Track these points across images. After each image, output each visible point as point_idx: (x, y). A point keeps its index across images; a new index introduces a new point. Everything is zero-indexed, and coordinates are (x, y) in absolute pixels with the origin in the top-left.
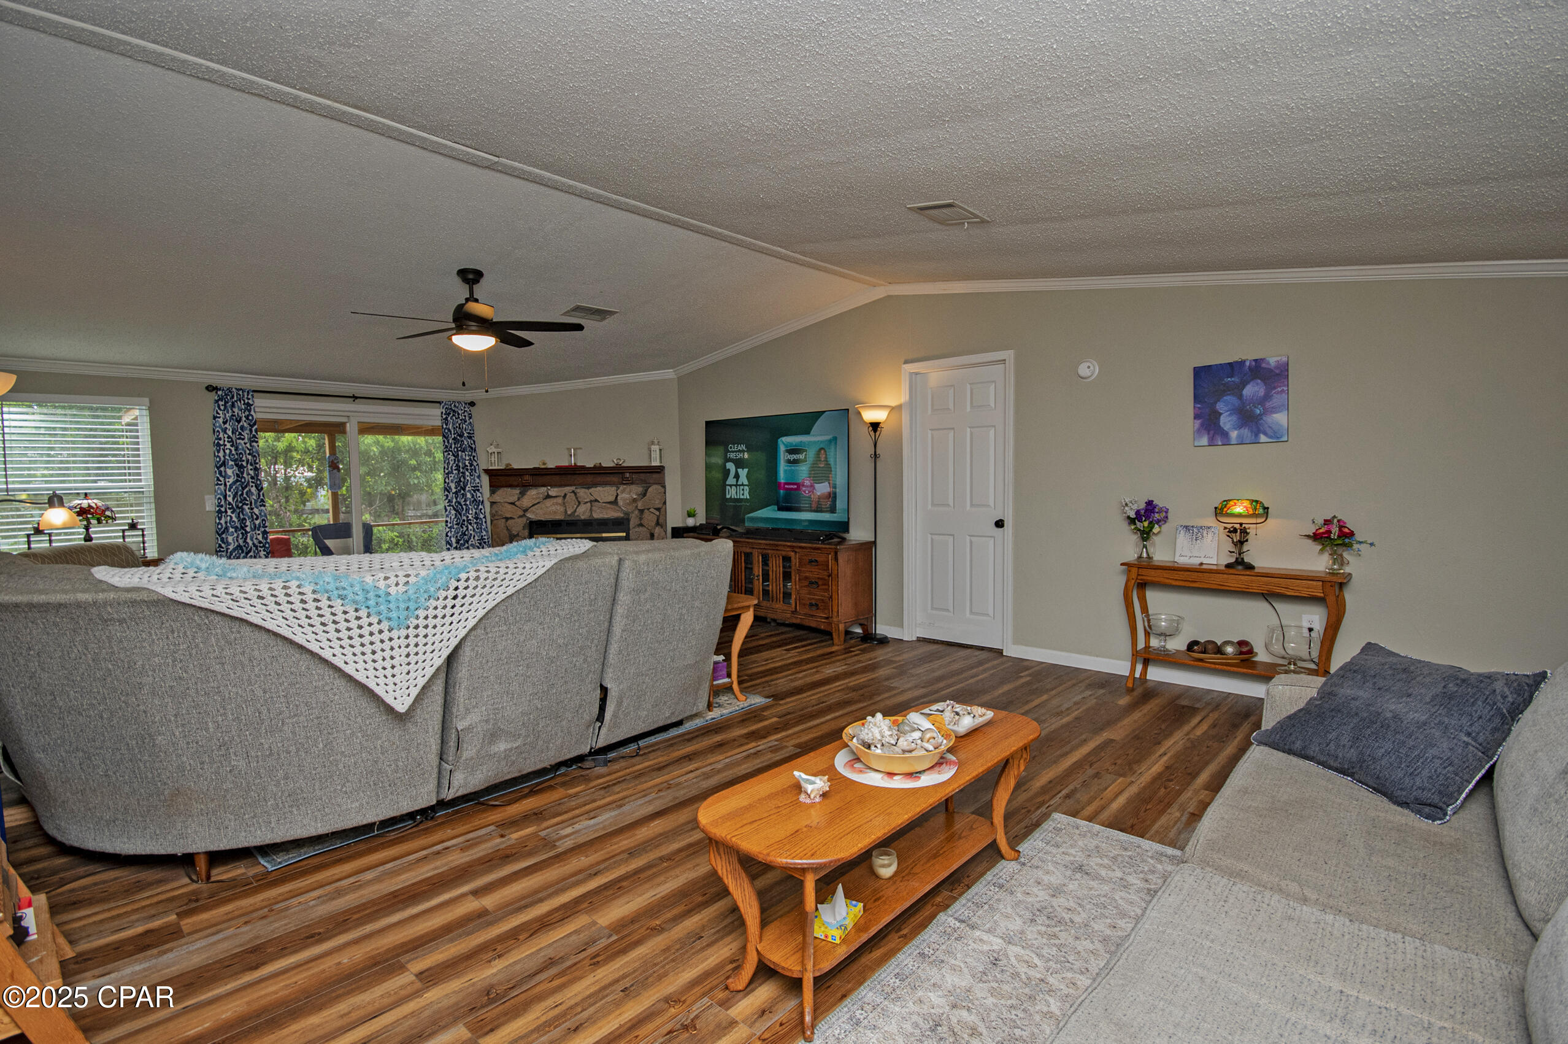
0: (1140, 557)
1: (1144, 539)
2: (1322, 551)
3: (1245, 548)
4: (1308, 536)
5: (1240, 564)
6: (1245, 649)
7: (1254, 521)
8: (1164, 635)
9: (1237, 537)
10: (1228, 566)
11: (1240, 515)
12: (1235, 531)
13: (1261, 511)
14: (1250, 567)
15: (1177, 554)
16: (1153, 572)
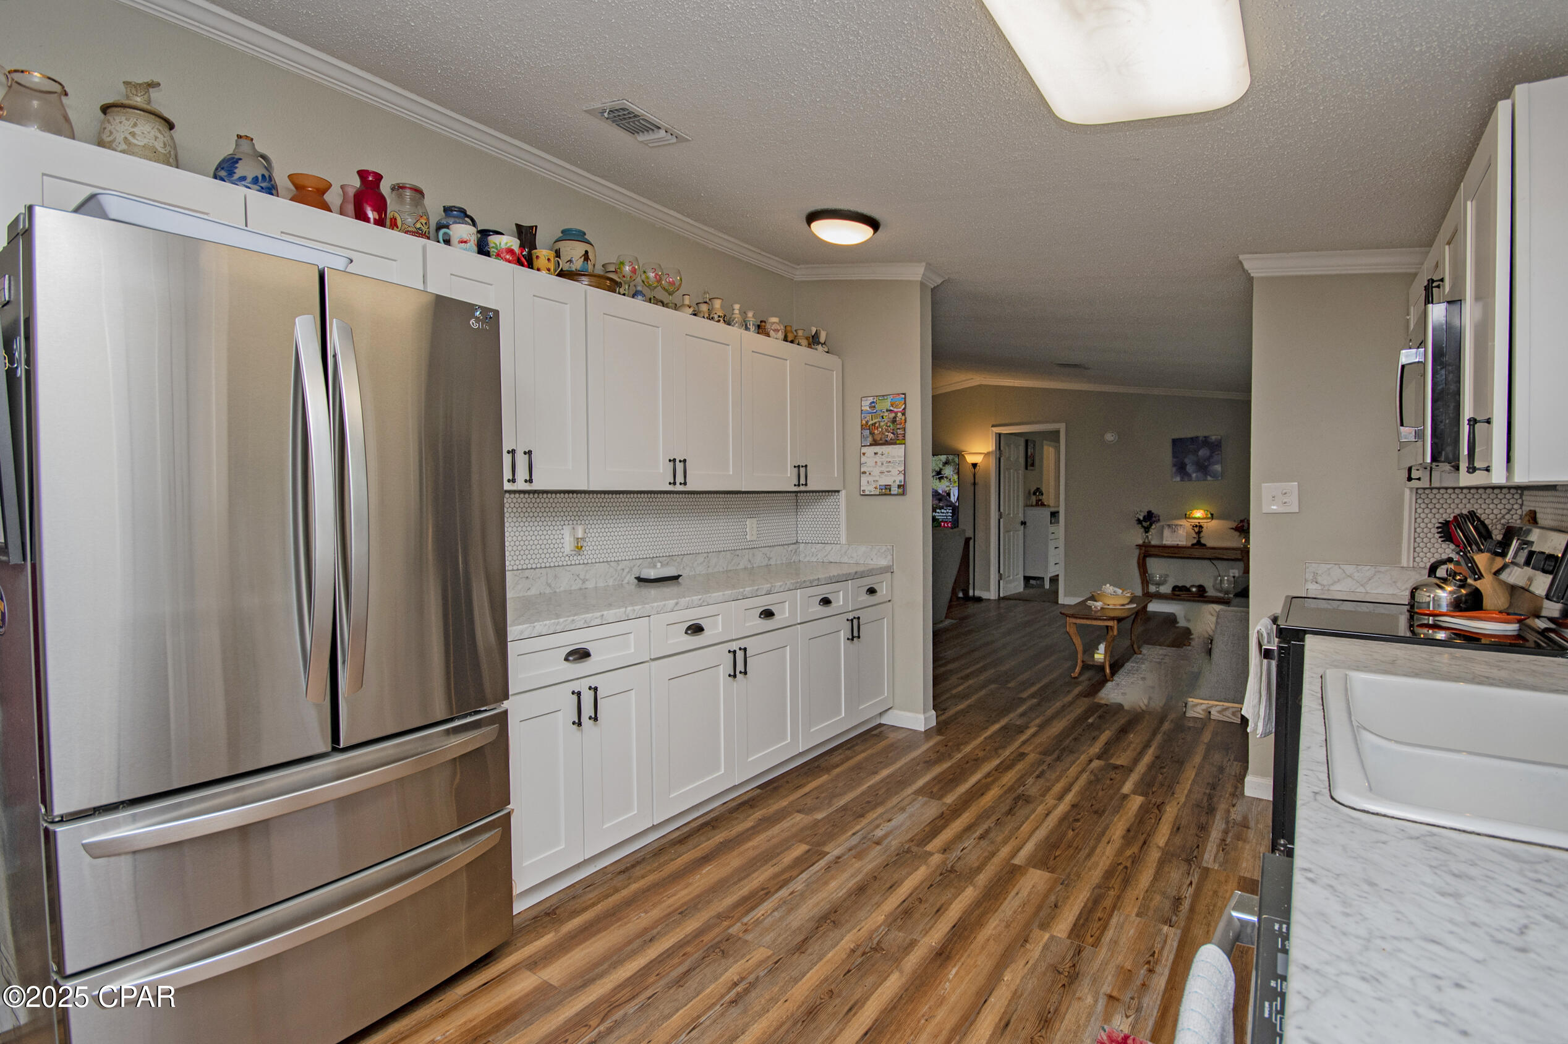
0: (1144, 542)
1: (1146, 532)
2: (1240, 536)
3: (1202, 534)
4: (1232, 529)
5: (1199, 544)
6: (1202, 589)
7: (1205, 521)
8: (1158, 584)
9: (1197, 529)
10: (1193, 545)
11: (1199, 518)
12: (1196, 526)
13: (1210, 516)
14: (1205, 545)
15: (1164, 540)
16: (1152, 549)
